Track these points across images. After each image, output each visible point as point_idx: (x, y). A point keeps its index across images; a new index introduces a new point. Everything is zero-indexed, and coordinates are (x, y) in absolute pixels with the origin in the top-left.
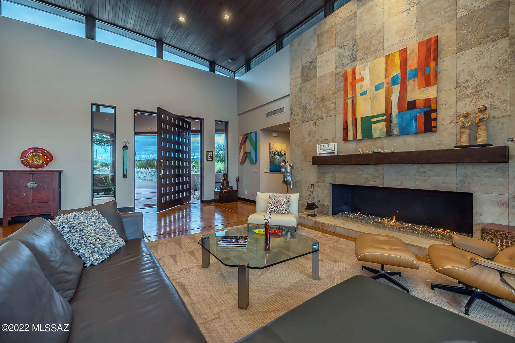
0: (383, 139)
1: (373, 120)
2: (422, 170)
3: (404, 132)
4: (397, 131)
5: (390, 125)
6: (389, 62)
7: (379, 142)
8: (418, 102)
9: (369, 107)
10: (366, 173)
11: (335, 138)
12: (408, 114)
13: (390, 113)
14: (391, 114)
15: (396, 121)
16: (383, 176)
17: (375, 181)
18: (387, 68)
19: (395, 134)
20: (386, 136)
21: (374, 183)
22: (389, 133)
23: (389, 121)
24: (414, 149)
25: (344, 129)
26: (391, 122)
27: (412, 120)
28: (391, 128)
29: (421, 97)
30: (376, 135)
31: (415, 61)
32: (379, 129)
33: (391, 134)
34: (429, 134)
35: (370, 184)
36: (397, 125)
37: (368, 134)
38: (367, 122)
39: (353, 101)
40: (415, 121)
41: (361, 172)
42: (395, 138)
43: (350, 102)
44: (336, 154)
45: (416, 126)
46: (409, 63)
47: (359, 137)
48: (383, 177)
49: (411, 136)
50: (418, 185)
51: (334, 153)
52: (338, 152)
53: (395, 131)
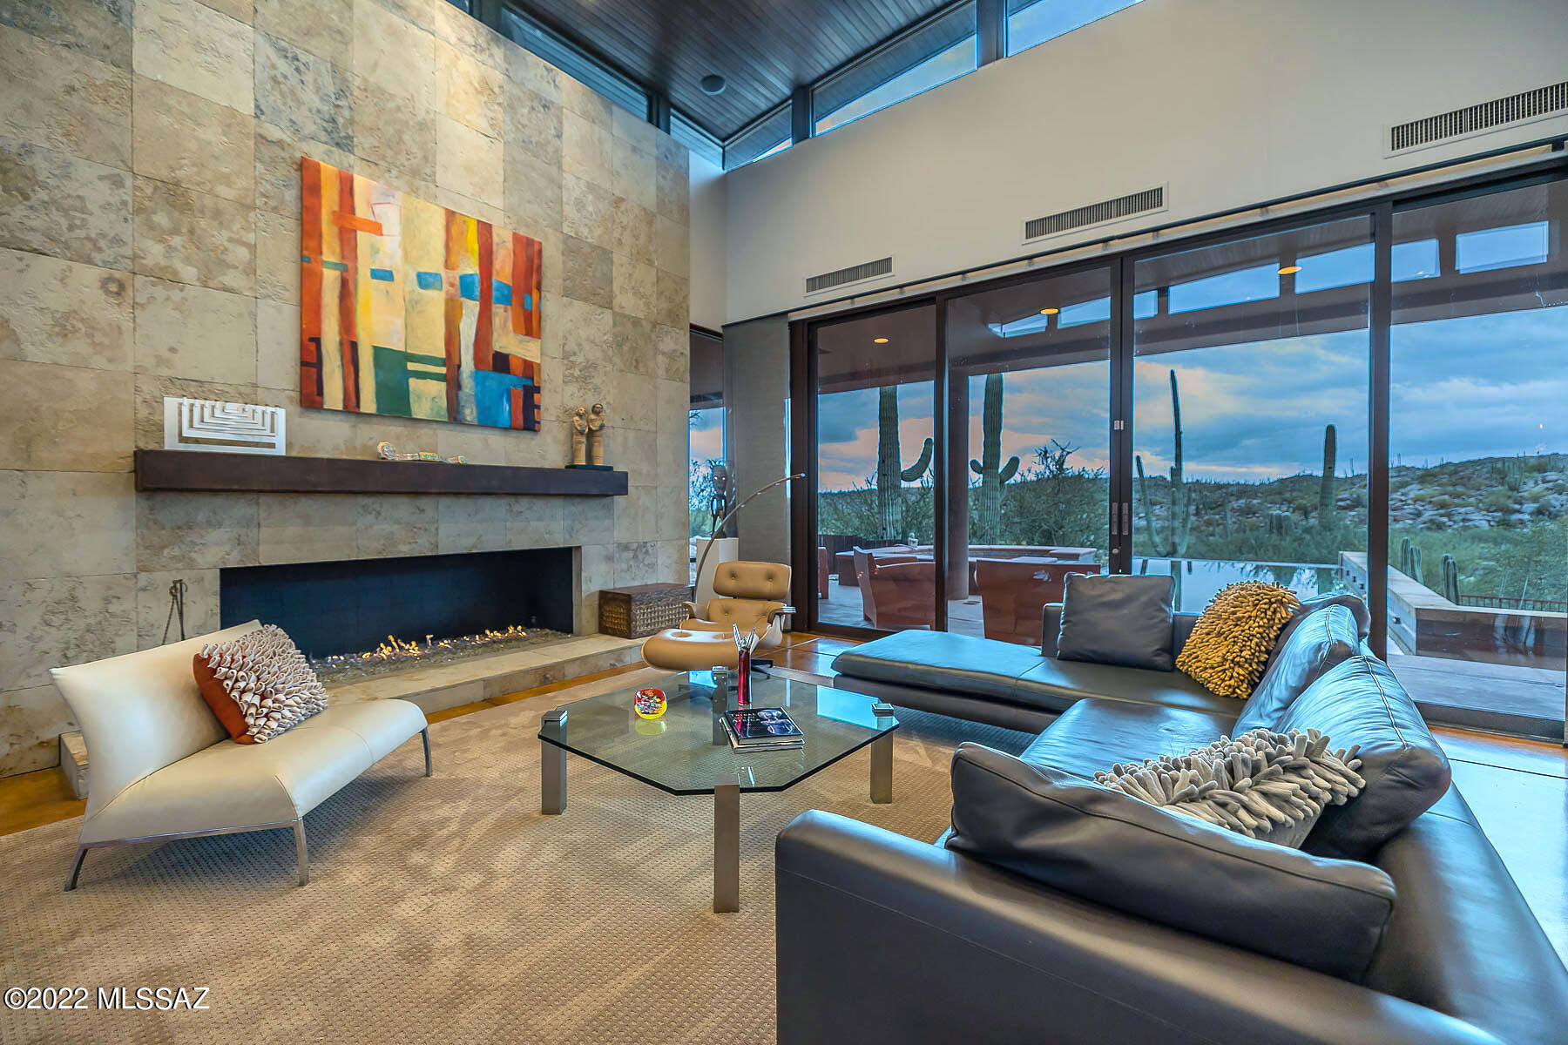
0: (435, 426)
1: (411, 366)
2: (517, 508)
3: (487, 421)
4: (472, 412)
5: (457, 397)
6: (454, 230)
7: (425, 431)
8: (513, 362)
9: (399, 322)
10: (386, 519)
11: (255, 386)
12: (495, 380)
13: (457, 362)
14: (459, 366)
15: (470, 389)
16: (436, 525)
17: (416, 542)
18: (451, 245)
19: (469, 418)
20: (446, 420)
21: (414, 545)
22: (454, 416)
23: (453, 382)
24: (501, 463)
25: (304, 364)
26: (459, 387)
27: (503, 396)
28: (458, 403)
29: (519, 353)
30: (420, 410)
31: (508, 269)
32: (428, 395)
33: (460, 417)
34: (527, 435)
35: (401, 552)
36: (473, 400)
37: (395, 404)
38: (393, 365)
39: (344, 283)
40: (507, 400)
41: (370, 519)
42: (466, 429)
43: (330, 278)
44: (280, 450)
45: (510, 412)
46: (497, 265)
47: (368, 403)
48: (437, 529)
49: (497, 432)
50: (510, 541)
51: (272, 446)
52: (289, 445)
53: (467, 411)
